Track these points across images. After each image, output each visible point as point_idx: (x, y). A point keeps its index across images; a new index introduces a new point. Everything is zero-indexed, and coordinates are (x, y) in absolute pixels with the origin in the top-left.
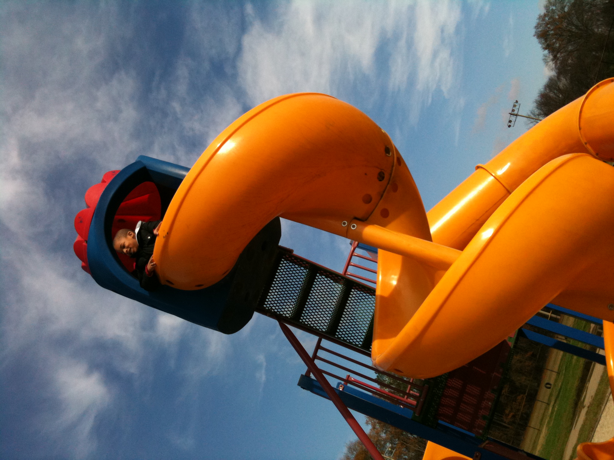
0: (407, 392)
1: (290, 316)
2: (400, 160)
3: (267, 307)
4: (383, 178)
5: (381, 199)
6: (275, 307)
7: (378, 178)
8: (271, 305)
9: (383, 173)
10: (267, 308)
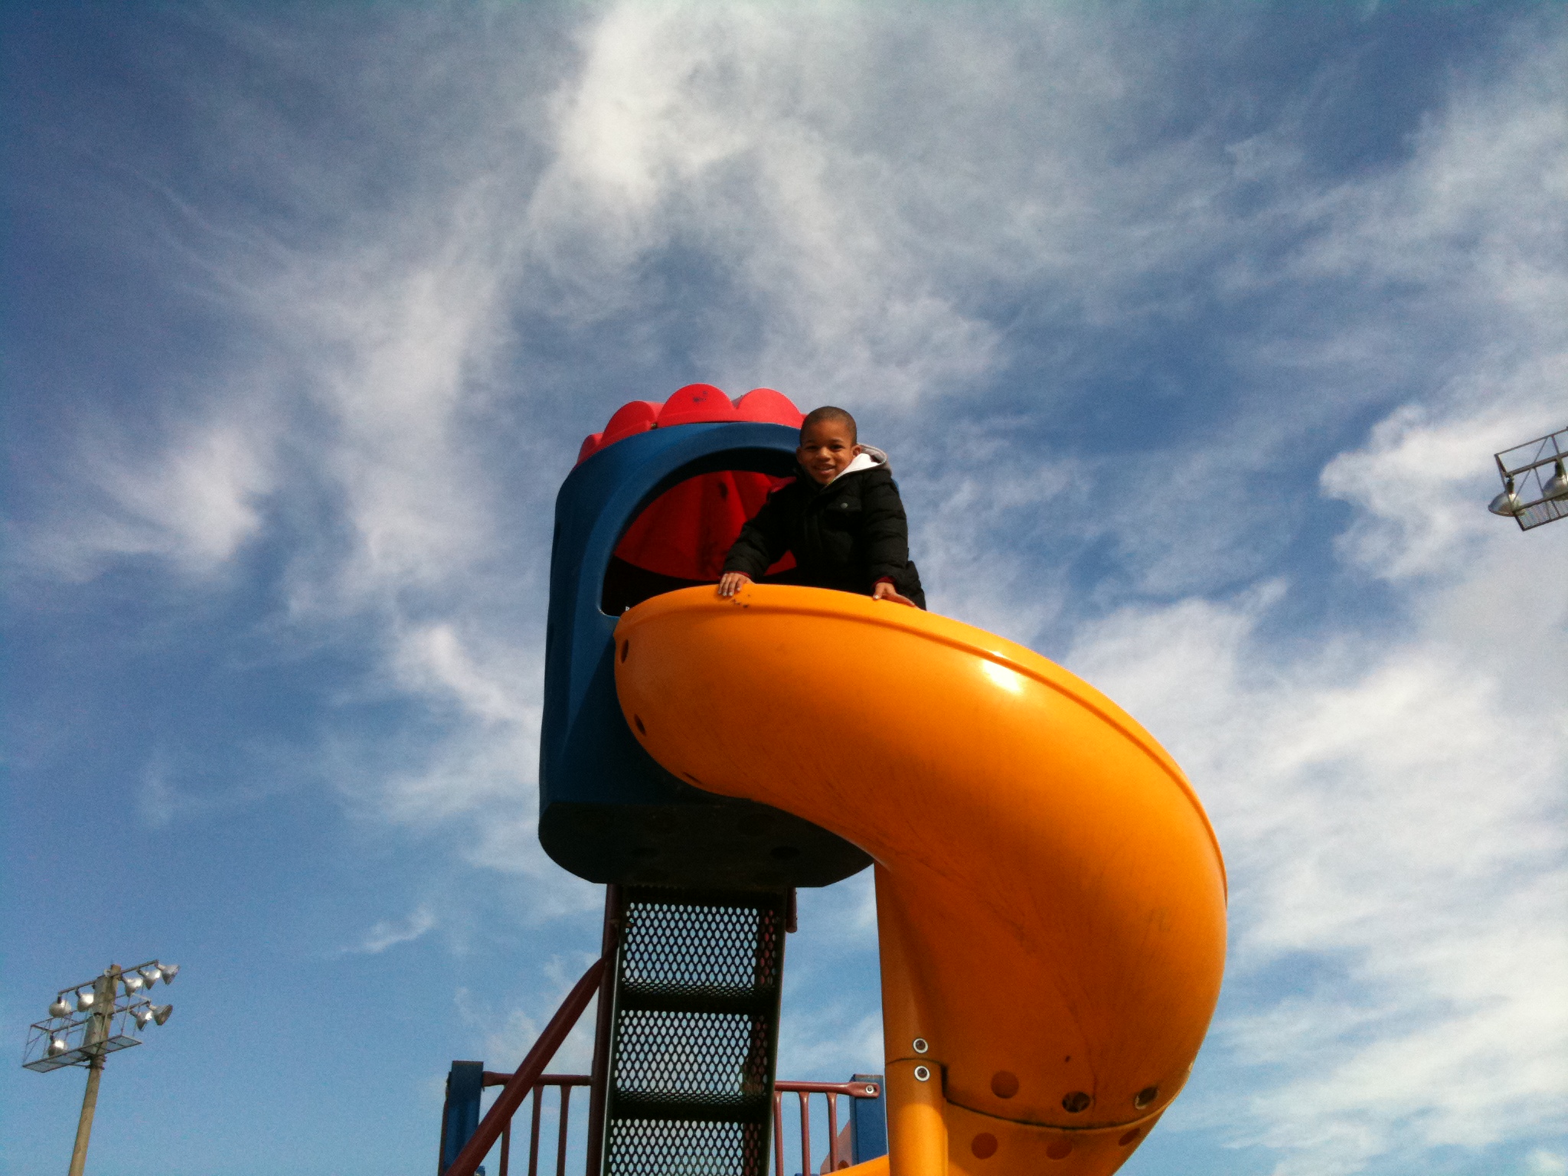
1: (628, 980)
2: (1132, 1138)
3: (632, 912)
4: (1073, 1109)
5: (1017, 1121)
6: (639, 933)
7: (1067, 1096)
8: (639, 922)
9: (1085, 1107)
10: (628, 914)
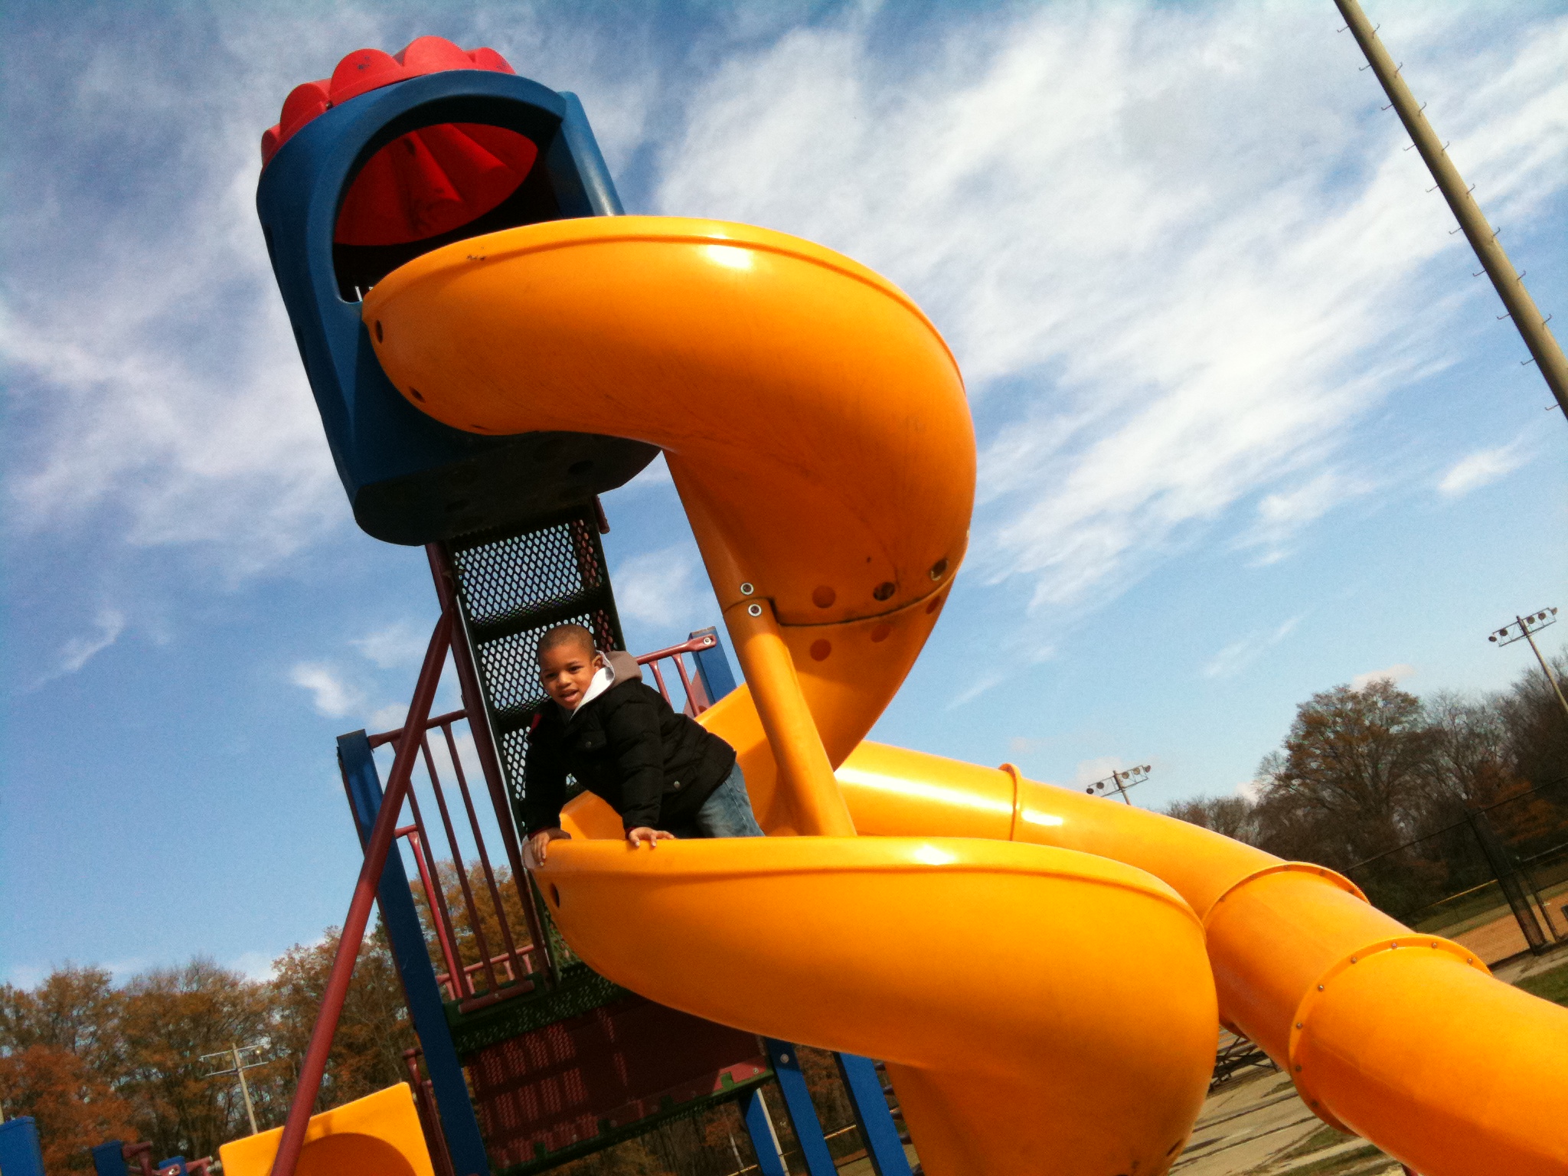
1: (475, 618)
2: (936, 606)
3: (459, 560)
4: (884, 598)
5: (841, 622)
6: (471, 576)
7: (876, 589)
8: (469, 567)
9: (892, 592)
10: (456, 563)
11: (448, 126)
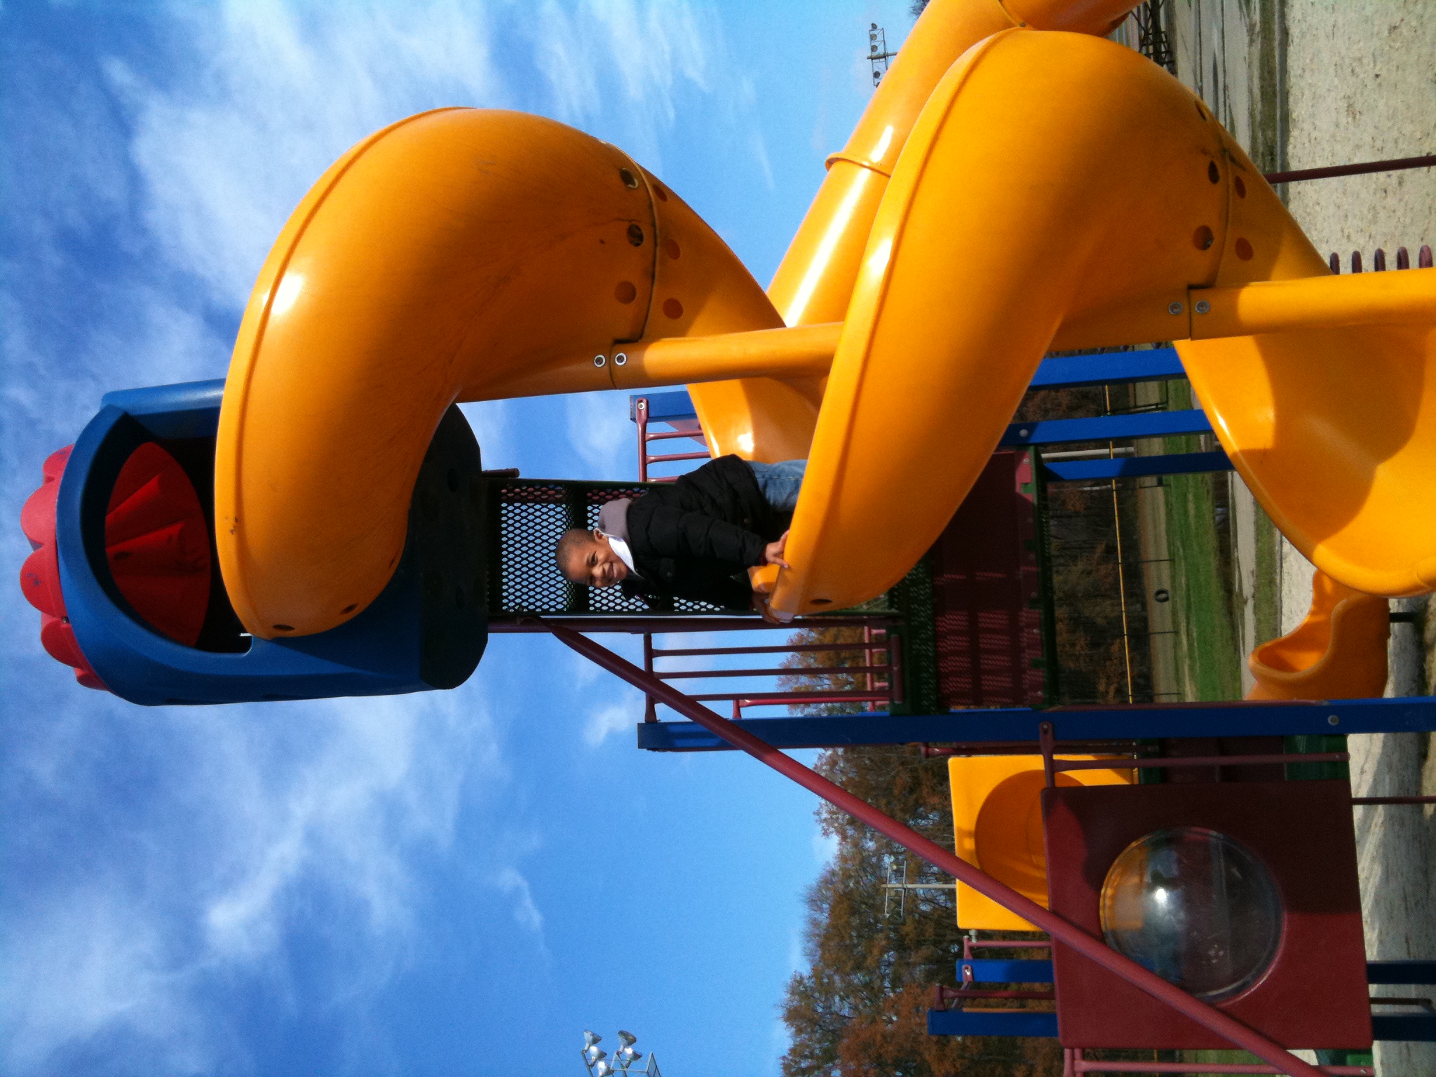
0: (869, 689)
1: (565, 606)
2: (661, 190)
3: (510, 608)
4: (641, 238)
5: (653, 283)
6: (526, 600)
7: (631, 242)
8: (518, 601)
9: (638, 228)
10: (512, 611)
11: (109, 518)
